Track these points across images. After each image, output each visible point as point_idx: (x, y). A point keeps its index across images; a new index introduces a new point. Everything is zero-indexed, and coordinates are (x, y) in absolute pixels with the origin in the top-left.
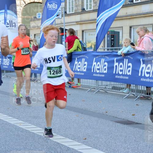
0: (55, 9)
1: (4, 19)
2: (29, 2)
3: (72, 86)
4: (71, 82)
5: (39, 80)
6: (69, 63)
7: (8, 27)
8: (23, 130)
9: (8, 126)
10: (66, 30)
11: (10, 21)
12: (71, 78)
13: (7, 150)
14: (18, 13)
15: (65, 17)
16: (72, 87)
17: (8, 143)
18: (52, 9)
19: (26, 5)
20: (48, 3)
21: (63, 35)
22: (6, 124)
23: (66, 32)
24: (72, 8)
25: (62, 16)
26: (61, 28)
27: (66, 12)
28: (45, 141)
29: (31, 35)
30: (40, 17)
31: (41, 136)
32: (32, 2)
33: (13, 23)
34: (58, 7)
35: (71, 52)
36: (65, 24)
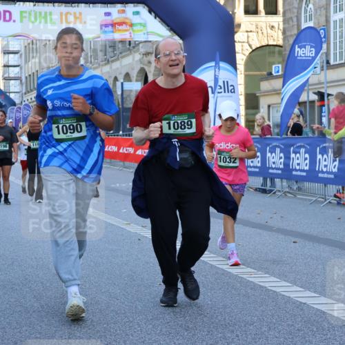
0: (309, 56)
1: (213, 79)
2: (258, 46)
3: (342, 202)
4: (340, 193)
5: (279, 191)
6: (337, 159)
7: (221, 92)
8: (255, 287)
9: (227, 278)
10: (329, 95)
11: (224, 82)
12: (340, 187)
13: (229, 323)
14: (238, 66)
15: (328, 71)
16: (343, 204)
17: (228, 310)
18: (304, 58)
19: (253, 51)
20: (297, 46)
21: (324, 106)
22: (223, 274)
23: (328, 100)
24: (341, 53)
25: (322, 69)
26: (319, 92)
27: (328, 62)
28: (298, 308)
29: (263, 107)
30: (278, 72)
31: (289, 297)
32: (264, 44)
33: (229, 85)
34: (317, 54)
35: (340, 136)
36: (328, 85)
